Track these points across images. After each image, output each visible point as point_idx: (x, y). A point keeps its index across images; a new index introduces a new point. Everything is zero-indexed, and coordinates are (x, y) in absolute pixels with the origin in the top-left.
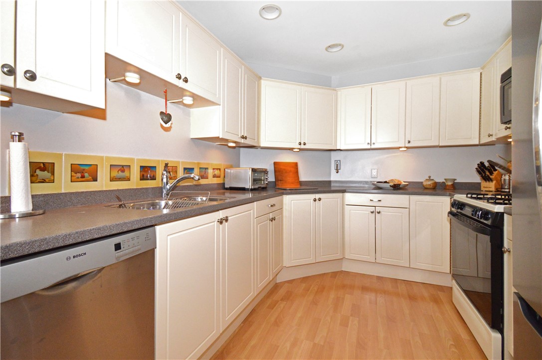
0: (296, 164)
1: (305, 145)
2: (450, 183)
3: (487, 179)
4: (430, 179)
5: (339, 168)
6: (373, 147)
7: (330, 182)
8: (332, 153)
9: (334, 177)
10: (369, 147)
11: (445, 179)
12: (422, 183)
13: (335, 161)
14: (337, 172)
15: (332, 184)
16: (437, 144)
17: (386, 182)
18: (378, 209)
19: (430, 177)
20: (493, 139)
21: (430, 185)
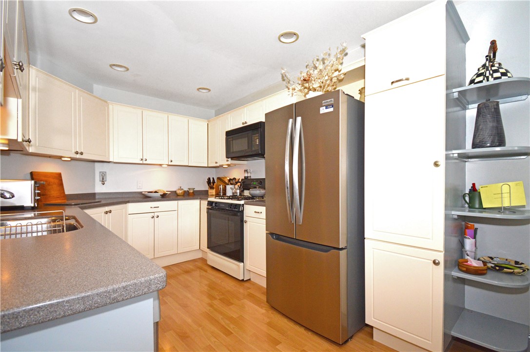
0: (60, 175)
1: (82, 154)
2: (191, 191)
3: (212, 188)
4: (181, 189)
5: (105, 180)
6: (145, 162)
7: (94, 195)
8: (96, 164)
9: (99, 189)
10: (141, 162)
11: (189, 189)
12: (175, 192)
13: (100, 172)
14: (104, 184)
15: (97, 197)
16: (187, 165)
17: (156, 192)
18: (156, 214)
19: (181, 187)
20: (218, 165)
21: (182, 193)
